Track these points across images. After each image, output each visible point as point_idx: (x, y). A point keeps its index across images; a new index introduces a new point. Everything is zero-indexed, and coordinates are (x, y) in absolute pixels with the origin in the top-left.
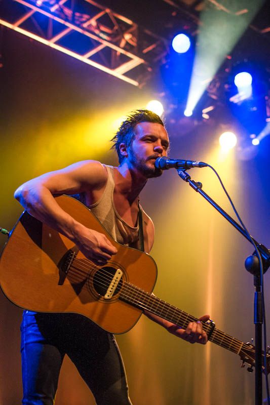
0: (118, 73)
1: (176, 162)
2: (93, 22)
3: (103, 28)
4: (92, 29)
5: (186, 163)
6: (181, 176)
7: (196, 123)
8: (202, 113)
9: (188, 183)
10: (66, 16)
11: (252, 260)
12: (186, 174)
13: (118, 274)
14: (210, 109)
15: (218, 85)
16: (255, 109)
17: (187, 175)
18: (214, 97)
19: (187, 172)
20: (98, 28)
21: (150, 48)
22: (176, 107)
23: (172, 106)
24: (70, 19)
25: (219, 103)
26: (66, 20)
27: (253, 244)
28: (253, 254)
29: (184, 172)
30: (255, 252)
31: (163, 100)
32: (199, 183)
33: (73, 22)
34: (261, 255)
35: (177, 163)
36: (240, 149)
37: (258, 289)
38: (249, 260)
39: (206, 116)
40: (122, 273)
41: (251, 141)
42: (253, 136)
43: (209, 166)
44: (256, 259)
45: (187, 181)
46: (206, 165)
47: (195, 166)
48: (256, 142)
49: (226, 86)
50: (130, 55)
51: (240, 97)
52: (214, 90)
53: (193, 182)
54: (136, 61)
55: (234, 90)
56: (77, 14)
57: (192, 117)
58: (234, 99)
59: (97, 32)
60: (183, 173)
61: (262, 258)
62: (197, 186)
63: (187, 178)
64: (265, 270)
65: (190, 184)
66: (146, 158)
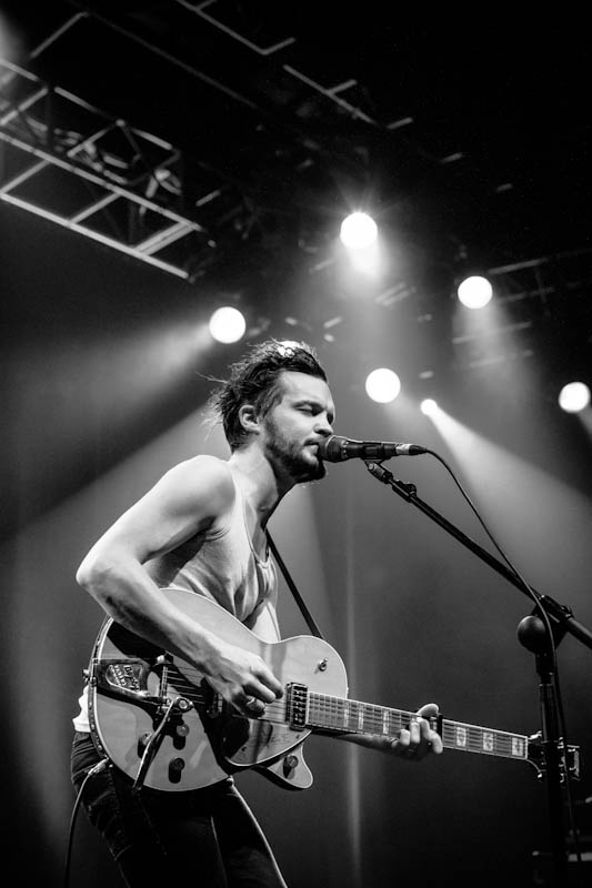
0: (144, 252)
1: (361, 446)
2: (89, 146)
3: (109, 159)
4: (88, 161)
5: (383, 449)
6: (373, 472)
8: (322, 331)
10: (36, 137)
11: (533, 627)
12: (382, 468)
14: (336, 321)
17: (386, 471)
19: (385, 464)
20: (99, 158)
21: (210, 197)
24: (44, 142)
26: (37, 145)
27: (531, 596)
29: (379, 464)
30: (536, 611)
32: (410, 485)
33: (50, 149)
34: (548, 616)
35: (364, 447)
37: (545, 681)
43: (430, 452)
44: (539, 623)
45: (387, 482)
46: (424, 451)
47: (402, 453)
50: (168, 214)
53: (400, 483)
54: (183, 227)
56: (58, 131)
59: (98, 167)
60: (376, 467)
61: (550, 619)
62: (407, 492)
63: (386, 478)
64: (558, 640)
65: (394, 488)
66: (302, 442)
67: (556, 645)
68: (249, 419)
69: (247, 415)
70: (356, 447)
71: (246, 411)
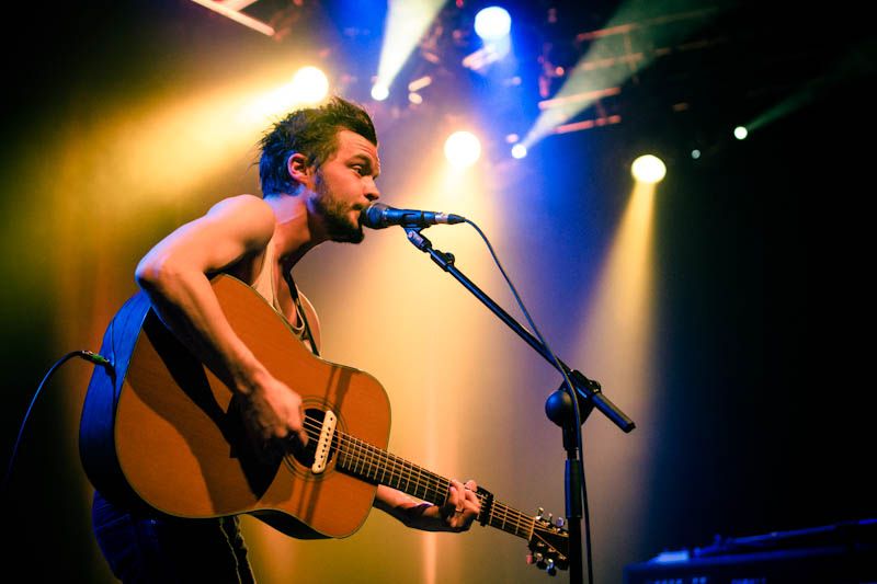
0: (230, 7)
1: (402, 214)
5: (422, 216)
6: (412, 240)
7: (396, 112)
8: (408, 92)
9: (428, 255)
11: (561, 400)
12: (422, 236)
13: (330, 421)
14: (424, 82)
15: (439, 31)
16: (517, 80)
17: (425, 239)
18: (433, 58)
19: (424, 232)
22: (354, 79)
23: (346, 78)
25: (443, 71)
27: (560, 371)
28: (561, 388)
29: (418, 233)
30: (564, 386)
31: (328, 65)
32: (448, 254)
34: (576, 391)
35: (405, 215)
36: (488, 165)
37: (571, 455)
38: (553, 400)
39: (415, 99)
40: (335, 418)
41: (510, 151)
42: (512, 138)
43: (468, 221)
44: (567, 398)
45: (425, 250)
46: (462, 220)
47: (441, 222)
48: (520, 151)
49: (457, 34)
51: (485, 56)
52: (432, 43)
53: (437, 252)
55: (473, 43)
57: (388, 102)
58: (474, 61)
60: (416, 235)
61: (579, 395)
62: (446, 261)
63: (425, 246)
64: (584, 417)
65: (432, 257)
66: (351, 204)
67: (583, 421)
68: (297, 168)
69: (296, 164)
70: (396, 214)
71: (295, 159)
